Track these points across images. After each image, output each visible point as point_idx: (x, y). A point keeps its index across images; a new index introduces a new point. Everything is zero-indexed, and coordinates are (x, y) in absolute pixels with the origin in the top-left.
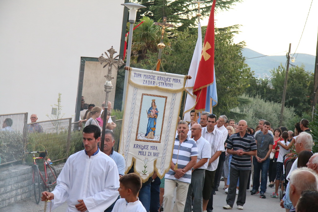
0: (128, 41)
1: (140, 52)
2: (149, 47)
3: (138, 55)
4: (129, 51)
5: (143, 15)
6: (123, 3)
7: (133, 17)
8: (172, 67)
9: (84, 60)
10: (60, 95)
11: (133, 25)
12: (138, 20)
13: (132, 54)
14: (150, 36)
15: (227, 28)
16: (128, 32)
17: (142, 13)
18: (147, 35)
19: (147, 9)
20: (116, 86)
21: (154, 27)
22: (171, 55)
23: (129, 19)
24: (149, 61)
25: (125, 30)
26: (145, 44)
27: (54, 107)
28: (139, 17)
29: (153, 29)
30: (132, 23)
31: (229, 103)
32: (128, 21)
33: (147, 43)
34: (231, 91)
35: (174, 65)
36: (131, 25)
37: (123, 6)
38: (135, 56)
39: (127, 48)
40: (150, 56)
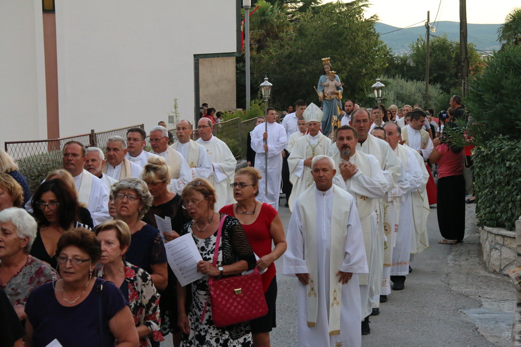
0: (244, 29)
1: (259, 41)
2: (268, 35)
3: (257, 46)
4: (247, 42)
8: (297, 54)
9: (197, 57)
10: (175, 100)
11: (249, 11)
12: (252, 6)
13: (251, 45)
14: (268, 22)
15: (354, 2)
16: (243, 19)
18: (265, 20)
21: (272, 10)
22: (295, 40)
23: (243, 5)
24: (271, 50)
25: (240, 19)
26: (264, 31)
27: (171, 115)
28: (253, 1)
29: (270, 13)
30: (247, 9)
31: (367, 88)
32: (242, 7)
33: (266, 30)
34: (367, 74)
35: (300, 51)
36: (246, 11)
38: (253, 46)
40: (271, 44)
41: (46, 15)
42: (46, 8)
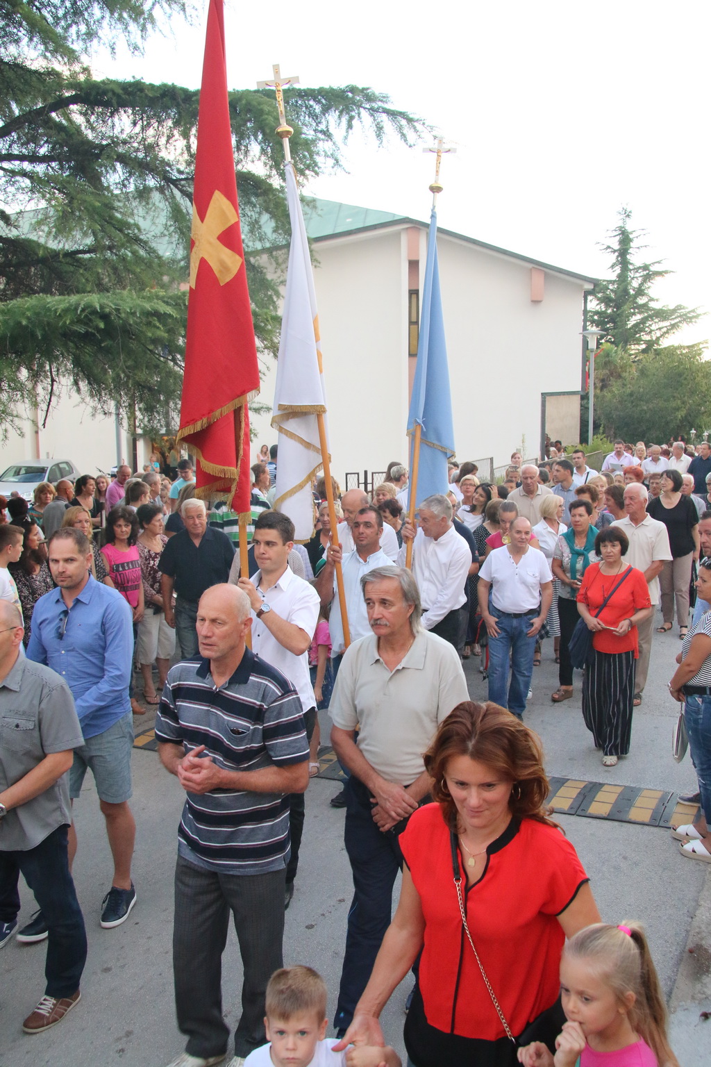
0: (589, 370)
1: (603, 380)
2: (612, 374)
3: (601, 384)
4: (591, 381)
5: (603, 341)
6: (581, 331)
7: (592, 344)
8: (639, 392)
9: (544, 395)
10: (523, 435)
11: (594, 353)
12: (598, 348)
13: (595, 384)
14: (612, 362)
15: (696, 345)
16: (588, 361)
17: (601, 338)
18: (609, 361)
19: (608, 335)
20: (581, 419)
21: (616, 352)
22: (637, 379)
23: (589, 348)
24: (614, 389)
25: (585, 360)
26: (607, 372)
27: (519, 448)
28: (599, 344)
29: (614, 355)
30: (592, 352)
31: (705, 424)
32: (588, 349)
33: (609, 370)
34: (705, 412)
35: (641, 390)
36: (591, 353)
37: (581, 335)
38: (598, 385)
39: (589, 378)
40: (614, 383)
41: (412, 359)
42: (411, 353)
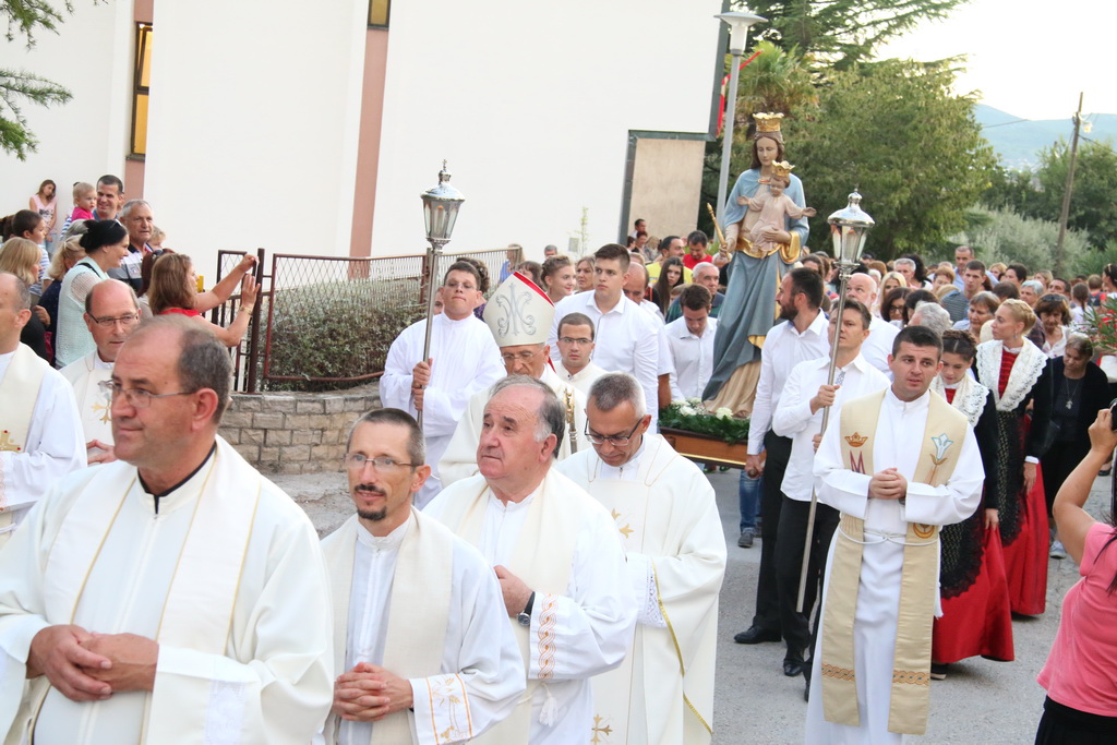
0: (727, 93)
2: (771, 106)
3: (747, 125)
4: (729, 117)
5: (759, 38)
6: (719, 12)
7: (738, 42)
8: (821, 147)
9: (635, 136)
10: (585, 210)
11: (739, 59)
12: (748, 51)
13: (736, 123)
14: (774, 82)
15: (941, 62)
16: (727, 74)
17: (758, 32)
18: (768, 80)
19: (769, 25)
20: (702, 191)
21: (783, 62)
22: (820, 122)
23: (731, 47)
25: (722, 72)
26: (763, 100)
27: (574, 236)
28: (751, 43)
29: (779, 67)
30: (736, 55)
31: (945, 224)
32: (728, 51)
33: (767, 98)
34: (949, 198)
35: (827, 143)
36: (734, 59)
37: (719, 20)
38: (741, 125)
39: (725, 110)
41: (373, 33)
42: (374, 21)
